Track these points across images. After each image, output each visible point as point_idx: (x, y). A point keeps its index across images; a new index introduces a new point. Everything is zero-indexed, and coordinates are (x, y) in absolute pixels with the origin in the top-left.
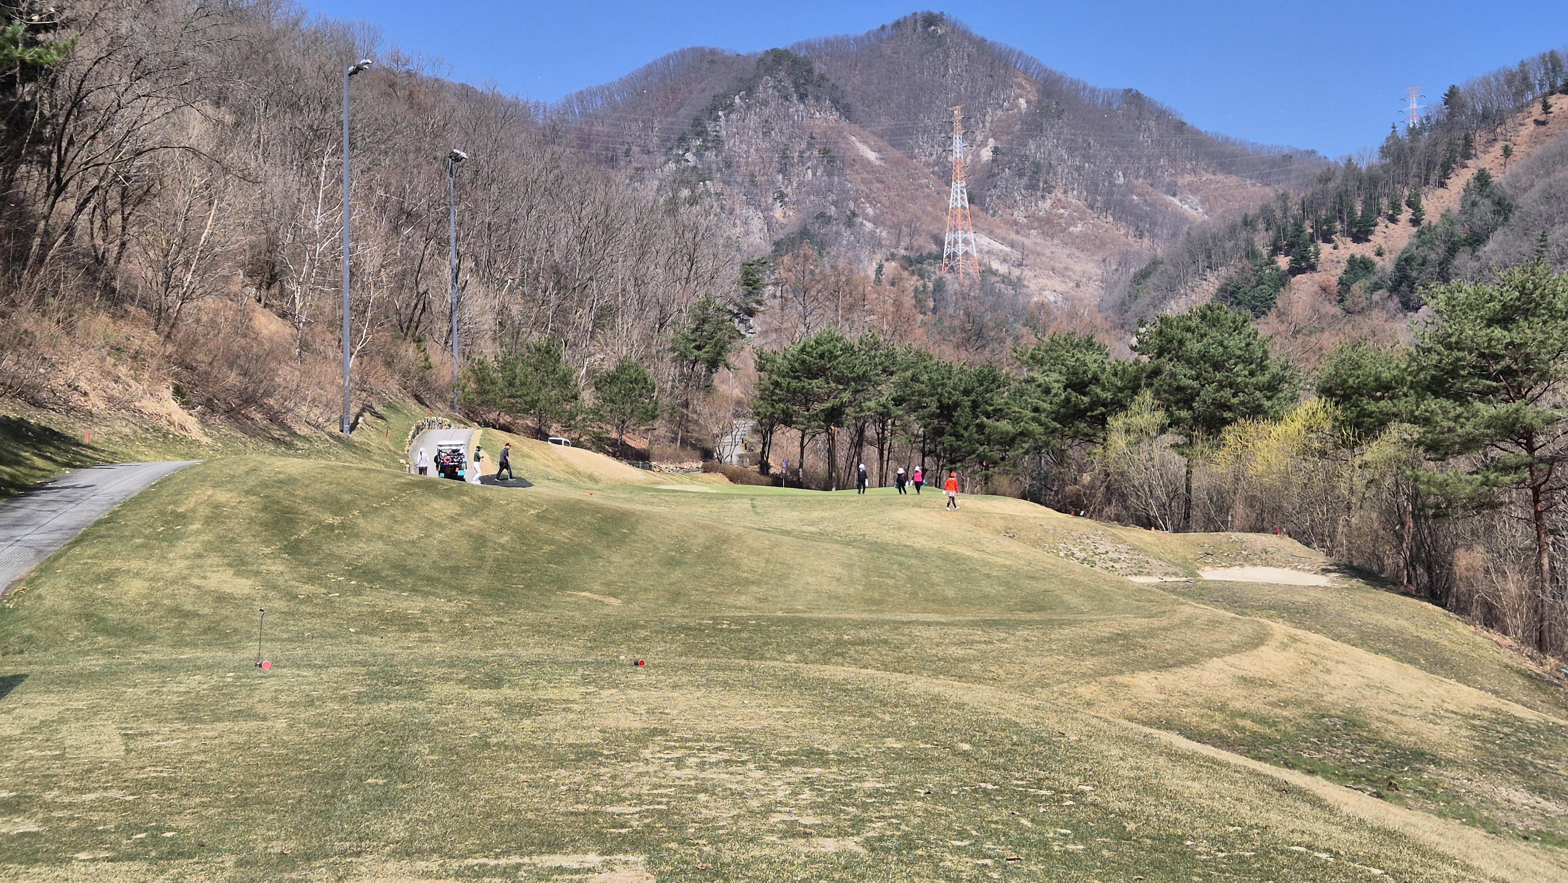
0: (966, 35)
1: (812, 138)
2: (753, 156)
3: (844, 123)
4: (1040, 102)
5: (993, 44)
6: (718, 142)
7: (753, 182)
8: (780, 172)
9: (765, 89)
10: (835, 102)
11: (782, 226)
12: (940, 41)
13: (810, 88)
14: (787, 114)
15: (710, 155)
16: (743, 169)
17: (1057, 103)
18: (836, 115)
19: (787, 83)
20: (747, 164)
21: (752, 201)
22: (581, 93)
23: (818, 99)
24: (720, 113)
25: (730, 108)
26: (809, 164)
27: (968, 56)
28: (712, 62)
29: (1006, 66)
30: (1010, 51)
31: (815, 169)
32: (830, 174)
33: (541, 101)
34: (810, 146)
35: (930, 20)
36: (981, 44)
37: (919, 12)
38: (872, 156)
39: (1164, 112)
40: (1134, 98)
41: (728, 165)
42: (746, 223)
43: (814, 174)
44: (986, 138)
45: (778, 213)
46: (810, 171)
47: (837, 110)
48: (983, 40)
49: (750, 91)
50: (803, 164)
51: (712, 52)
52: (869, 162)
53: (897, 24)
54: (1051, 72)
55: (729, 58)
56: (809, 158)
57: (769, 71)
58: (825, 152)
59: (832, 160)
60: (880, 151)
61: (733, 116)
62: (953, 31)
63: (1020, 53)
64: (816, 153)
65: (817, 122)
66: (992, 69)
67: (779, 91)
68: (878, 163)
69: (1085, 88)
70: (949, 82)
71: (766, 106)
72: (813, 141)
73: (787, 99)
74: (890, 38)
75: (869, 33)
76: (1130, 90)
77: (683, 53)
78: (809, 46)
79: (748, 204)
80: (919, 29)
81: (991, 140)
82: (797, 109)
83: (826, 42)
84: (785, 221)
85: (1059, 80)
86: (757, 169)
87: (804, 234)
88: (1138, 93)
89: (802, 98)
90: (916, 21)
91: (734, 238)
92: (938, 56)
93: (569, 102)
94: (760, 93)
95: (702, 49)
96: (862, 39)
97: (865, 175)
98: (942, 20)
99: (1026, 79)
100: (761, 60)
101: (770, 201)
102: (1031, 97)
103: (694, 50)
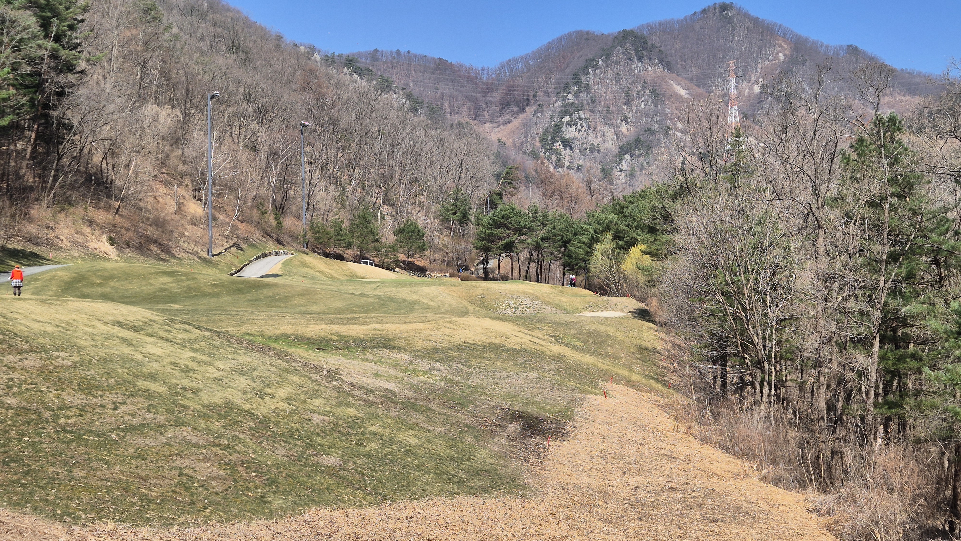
0: (747, 16)
1: (645, 83)
2: (610, 95)
3: (666, 73)
4: (792, 55)
5: (763, 21)
6: (588, 87)
7: (608, 111)
8: (625, 104)
9: (617, 54)
10: (661, 60)
11: (626, 136)
12: (729, 20)
13: (645, 53)
14: (630, 70)
15: (583, 96)
16: (603, 103)
17: (803, 56)
18: (661, 68)
19: (632, 51)
20: (606, 100)
21: (608, 122)
22: (510, 60)
23: (650, 59)
24: (590, 70)
25: (596, 67)
26: (643, 99)
27: (747, 28)
28: (587, 39)
29: (771, 34)
30: (774, 25)
31: (646, 101)
32: (656, 105)
33: (486, 67)
34: (644, 88)
35: (724, 7)
36: (756, 21)
37: (717, 3)
38: (683, 92)
39: (873, 58)
40: (853, 50)
41: (593, 101)
42: (603, 135)
43: (646, 105)
44: (759, 78)
45: (623, 128)
46: (643, 103)
47: (662, 65)
48: (757, 18)
49: (608, 56)
50: (640, 99)
51: (588, 33)
52: (681, 96)
53: (704, 11)
54: (800, 36)
55: (597, 36)
56: (643, 95)
57: (621, 43)
58: (653, 91)
59: (657, 96)
60: (688, 89)
61: (598, 72)
62: (738, 13)
63: (780, 25)
64: (647, 91)
65: (650, 73)
66: (762, 35)
67: (626, 55)
68: (686, 96)
69: (822, 46)
70: (735, 45)
71: (618, 65)
72: (645, 85)
73: (631, 60)
74: (699, 19)
75: (686, 17)
76: (851, 46)
77: (570, 34)
78: (649, 27)
79: (606, 124)
80: (717, 13)
81: (761, 80)
82: (637, 66)
83: (660, 23)
84: (628, 133)
85: (806, 40)
86: (611, 103)
87: (637, 141)
88: (856, 47)
89: (640, 59)
90: (715, 9)
91: (596, 144)
92: (728, 30)
93: (502, 66)
94: (614, 58)
95: (581, 31)
96: (682, 21)
97: (679, 104)
98: (731, 7)
99: (784, 41)
100: (616, 37)
101: (619, 121)
102: (787, 52)
103: (577, 32)
